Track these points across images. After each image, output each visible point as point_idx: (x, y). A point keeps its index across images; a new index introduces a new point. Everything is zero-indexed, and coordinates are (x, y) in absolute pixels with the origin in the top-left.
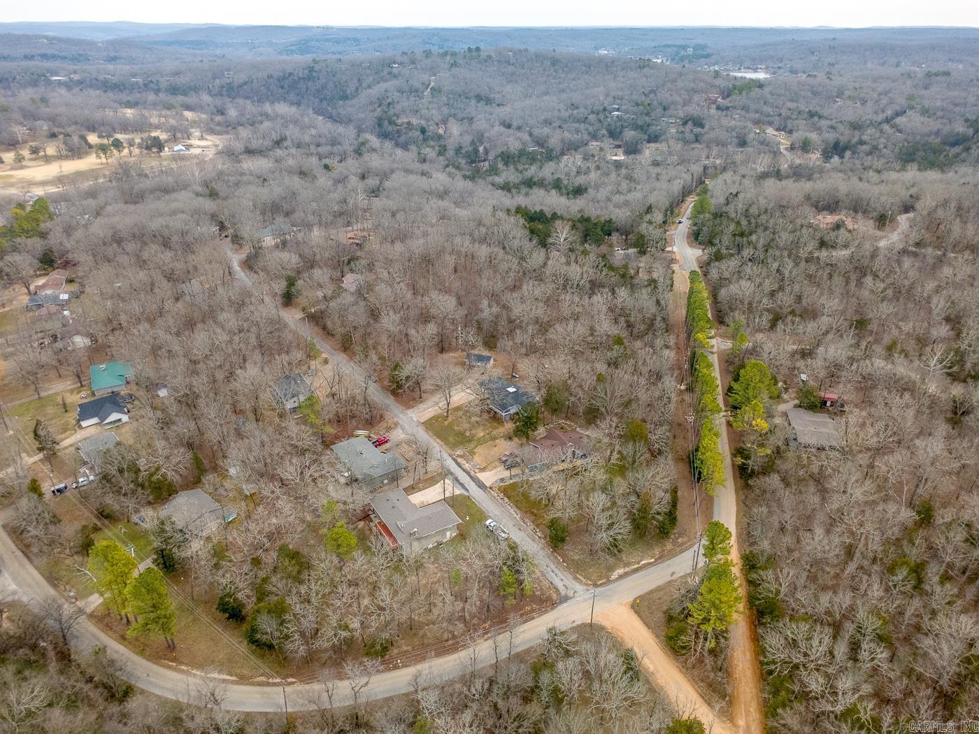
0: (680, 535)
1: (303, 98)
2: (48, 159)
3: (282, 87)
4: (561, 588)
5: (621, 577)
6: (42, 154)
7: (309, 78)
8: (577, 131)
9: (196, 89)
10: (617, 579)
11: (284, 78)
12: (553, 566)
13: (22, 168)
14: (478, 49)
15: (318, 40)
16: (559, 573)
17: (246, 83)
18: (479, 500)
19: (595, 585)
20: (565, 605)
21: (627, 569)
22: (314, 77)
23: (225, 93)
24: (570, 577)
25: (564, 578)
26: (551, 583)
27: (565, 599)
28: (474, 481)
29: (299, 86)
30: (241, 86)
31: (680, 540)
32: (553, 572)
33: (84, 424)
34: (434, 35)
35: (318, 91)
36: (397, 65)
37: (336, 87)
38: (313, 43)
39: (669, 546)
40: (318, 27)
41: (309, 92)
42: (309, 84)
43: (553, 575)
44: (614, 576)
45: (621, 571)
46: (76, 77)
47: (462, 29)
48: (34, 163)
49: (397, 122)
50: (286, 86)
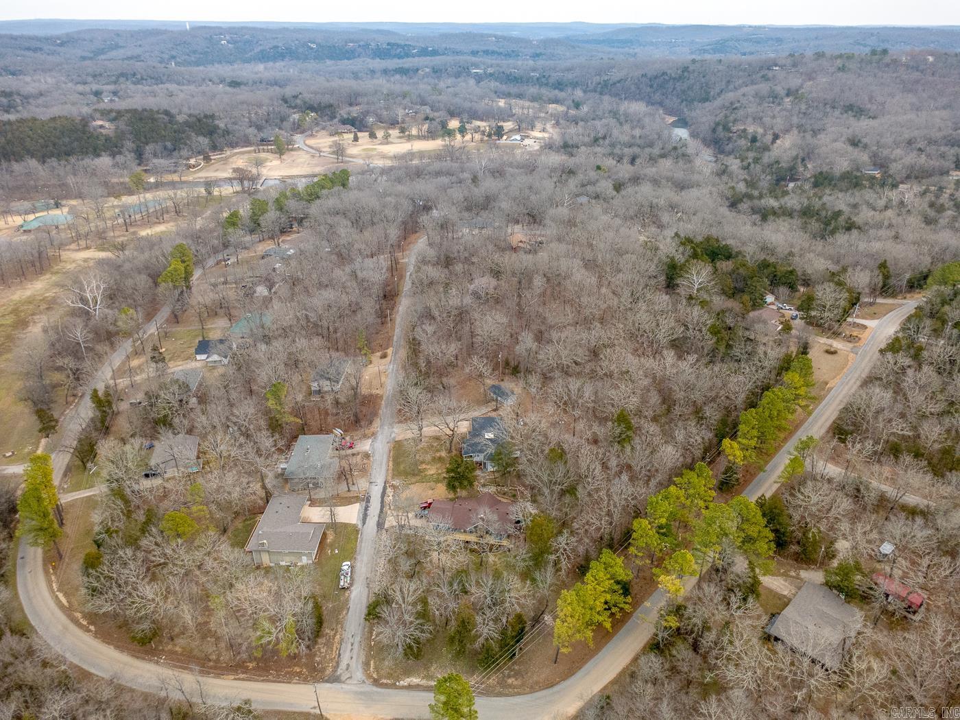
0: (517, 674)
1: (667, 98)
2: (410, 138)
3: (651, 86)
4: (343, 665)
5: (410, 687)
6: (407, 133)
7: (680, 78)
8: (943, 156)
9: (575, 85)
10: (403, 687)
11: (656, 77)
12: (358, 639)
13: (388, 143)
14: (885, 52)
15: (738, 40)
16: (355, 651)
17: (619, 82)
18: (364, 538)
19: (376, 682)
20: (328, 685)
21: (424, 682)
22: (685, 78)
23: (599, 90)
24: (363, 658)
25: (355, 657)
26: (340, 655)
27: (335, 679)
28: (379, 517)
29: (667, 86)
30: (615, 84)
31: (510, 681)
32: (352, 645)
33: (199, 357)
34: (872, 35)
35: (684, 92)
36: (777, 68)
37: (702, 88)
38: (731, 43)
39: (493, 680)
40: (750, 27)
41: (674, 92)
42: (678, 84)
43: (349, 647)
44: (405, 682)
45: (415, 680)
46: (490, 70)
47: (919, 29)
48: (399, 140)
49: (732, 128)
50: (655, 86)
